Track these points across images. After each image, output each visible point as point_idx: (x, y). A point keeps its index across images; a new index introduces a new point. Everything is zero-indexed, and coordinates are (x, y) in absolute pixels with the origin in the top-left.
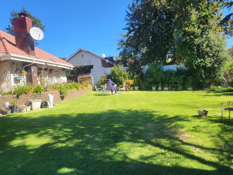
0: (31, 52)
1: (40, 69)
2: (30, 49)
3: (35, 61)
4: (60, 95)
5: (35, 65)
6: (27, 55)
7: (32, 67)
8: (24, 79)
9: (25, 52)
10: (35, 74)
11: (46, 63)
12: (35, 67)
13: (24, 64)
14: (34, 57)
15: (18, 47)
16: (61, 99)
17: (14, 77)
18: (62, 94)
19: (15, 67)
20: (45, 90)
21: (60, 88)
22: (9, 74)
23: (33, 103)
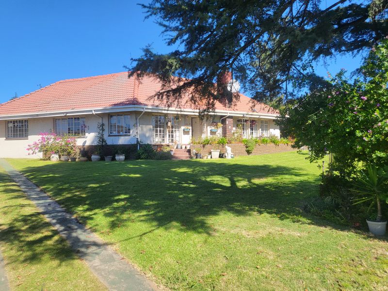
0: (228, 105)
1: (239, 121)
2: (227, 102)
3: (230, 113)
4: (245, 148)
5: (230, 117)
7: (227, 119)
8: (220, 131)
9: (223, 104)
10: (230, 127)
11: (244, 114)
12: (231, 120)
13: (222, 116)
14: (231, 109)
16: (246, 153)
17: (210, 129)
18: (248, 147)
19: (211, 120)
20: (230, 142)
21: (246, 141)
22: (205, 127)
23: (212, 153)
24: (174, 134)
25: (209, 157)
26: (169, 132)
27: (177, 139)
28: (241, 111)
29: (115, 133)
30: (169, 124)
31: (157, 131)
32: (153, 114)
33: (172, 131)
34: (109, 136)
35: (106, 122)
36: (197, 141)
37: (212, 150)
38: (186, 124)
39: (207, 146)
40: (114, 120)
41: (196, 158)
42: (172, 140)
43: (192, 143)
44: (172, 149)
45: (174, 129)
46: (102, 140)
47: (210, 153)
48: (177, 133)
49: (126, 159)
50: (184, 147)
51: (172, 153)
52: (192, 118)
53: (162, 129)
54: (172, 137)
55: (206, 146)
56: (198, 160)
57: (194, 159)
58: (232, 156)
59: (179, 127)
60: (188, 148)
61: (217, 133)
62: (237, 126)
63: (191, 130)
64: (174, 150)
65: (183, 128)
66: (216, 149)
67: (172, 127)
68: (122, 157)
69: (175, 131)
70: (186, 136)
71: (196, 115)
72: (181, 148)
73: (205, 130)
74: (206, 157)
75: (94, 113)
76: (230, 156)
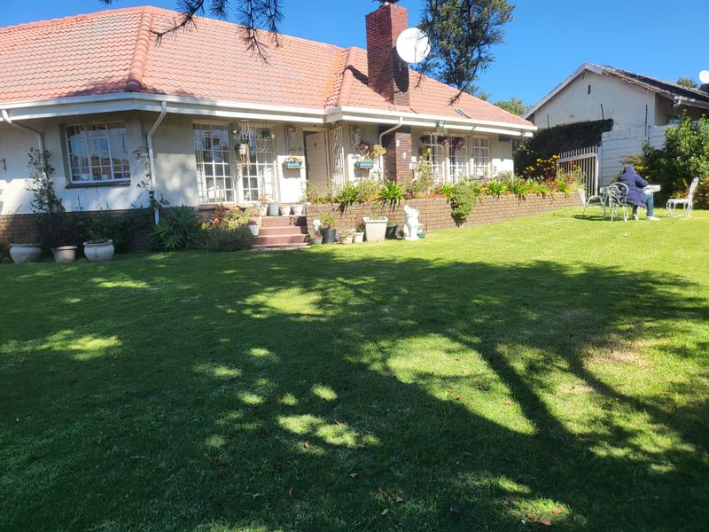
0: (399, 95)
1: (425, 139)
2: (396, 89)
3: (405, 119)
4: (451, 210)
5: (405, 129)
6: (388, 104)
7: (397, 134)
8: (378, 166)
9: (385, 96)
10: (405, 154)
11: (438, 122)
12: (407, 136)
13: (383, 127)
14: (406, 108)
15: (371, 87)
16: (453, 220)
17: (355, 161)
18: (457, 207)
19: (357, 137)
20: (411, 194)
21: (454, 191)
22: (342, 155)
23: (367, 226)
24: (259, 177)
25: (359, 238)
26: (245, 173)
27: (268, 189)
28: (430, 112)
29: (87, 178)
30: (244, 149)
31: (209, 170)
32: (195, 122)
33: (254, 167)
34: (69, 187)
35: (54, 144)
36: (324, 195)
37: (365, 219)
38: (290, 151)
39: (353, 208)
40: (84, 145)
41: (324, 242)
42: (255, 196)
43: (309, 200)
44: (254, 219)
45: (257, 164)
46: (47, 196)
47: (362, 227)
48: (267, 173)
49: (120, 249)
50: (286, 211)
51: (255, 230)
52: (306, 133)
53: (223, 163)
54: (255, 182)
55: (349, 208)
56: (328, 247)
57: (321, 248)
58: (420, 231)
59: (271, 158)
60: (299, 212)
61: (371, 171)
62: (420, 152)
63: (303, 165)
64: (259, 220)
65: (281, 159)
66: (378, 213)
67: (253, 159)
68: (106, 249)
69: (261, 168)
70: (292, 180)
71: (315, 125)
72: (280, 214)
73: (341, 164)
74: (349, 239)
75: (9, 119)
76: (414, 232)
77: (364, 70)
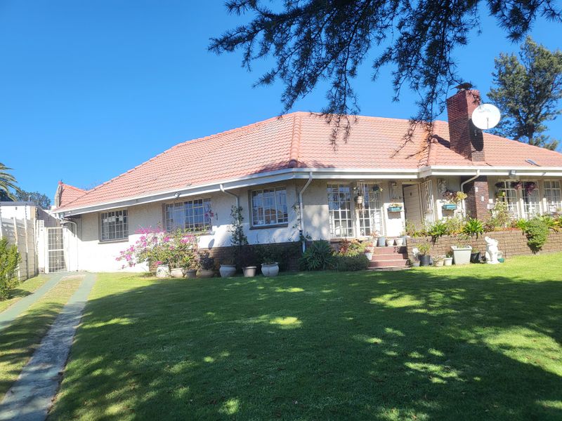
0: (475, 154)
1: (500, 185)
2: (473, 149)
3: (481, 171)
4: (527, 240)
5: (482, 178)
6: (468, 161)
7: (476, 182)
8: (461, 207)
9: (464, 155)
10: (483, 197)
11: (510, 171)
12: (484, 184)
13: (463, 178)
14: (483, 163)
15: (453, 149)
16: (529, 249)
17: (442, 204)
18: (532, 238)
19: (443, 186)
20: (489, 228)
21: (528, 225)
22: (432, 200)
23: (455, 253)
24: (371, 219)
25: (449, 262)
26: (361, 216)
27: (377, 227)
28: (503, 164)
29: (261, 223)
30: (360, 200)
31: (336, 215)
32: (328, 183)
33: (367, 212)
34: (252, 228)
35: (244, 203)
36: (420, 231)
37: (453, 247)
38: (393, 199)
39: (442, 239)
40: (260, 200)
41: (421, 265)
42: (368, 232)
43: (408, 234)
44: (368, 248)
45: (370, 210)
46: (239, 235)
47: (451, 254)
48: (377, 216)
49: (282, 269)
50: (391, 243)
51: (370, 257)
52: (404, 186)
53: (346, 210)
54: (367, 223)
55: (440, 239)
56: (426, 269)
57: (417, 268)
58: (500, 257)
59: (379, 205)
60: (400, 243)
61: (455, 211)
62: (496, 195)
63: (403, 209)
64: (372, 249)
65: (386, 205)
66: (464, 243)
67: (367, 207)
68: (274, 268)
69: (372, 212)
70: (394, 220)
71: (411, 180)
72: (386, 245)
73: (431, 207)
74: (441, 263)
75: (223, 189)
76: (495, 257)
77: (447, 137)
